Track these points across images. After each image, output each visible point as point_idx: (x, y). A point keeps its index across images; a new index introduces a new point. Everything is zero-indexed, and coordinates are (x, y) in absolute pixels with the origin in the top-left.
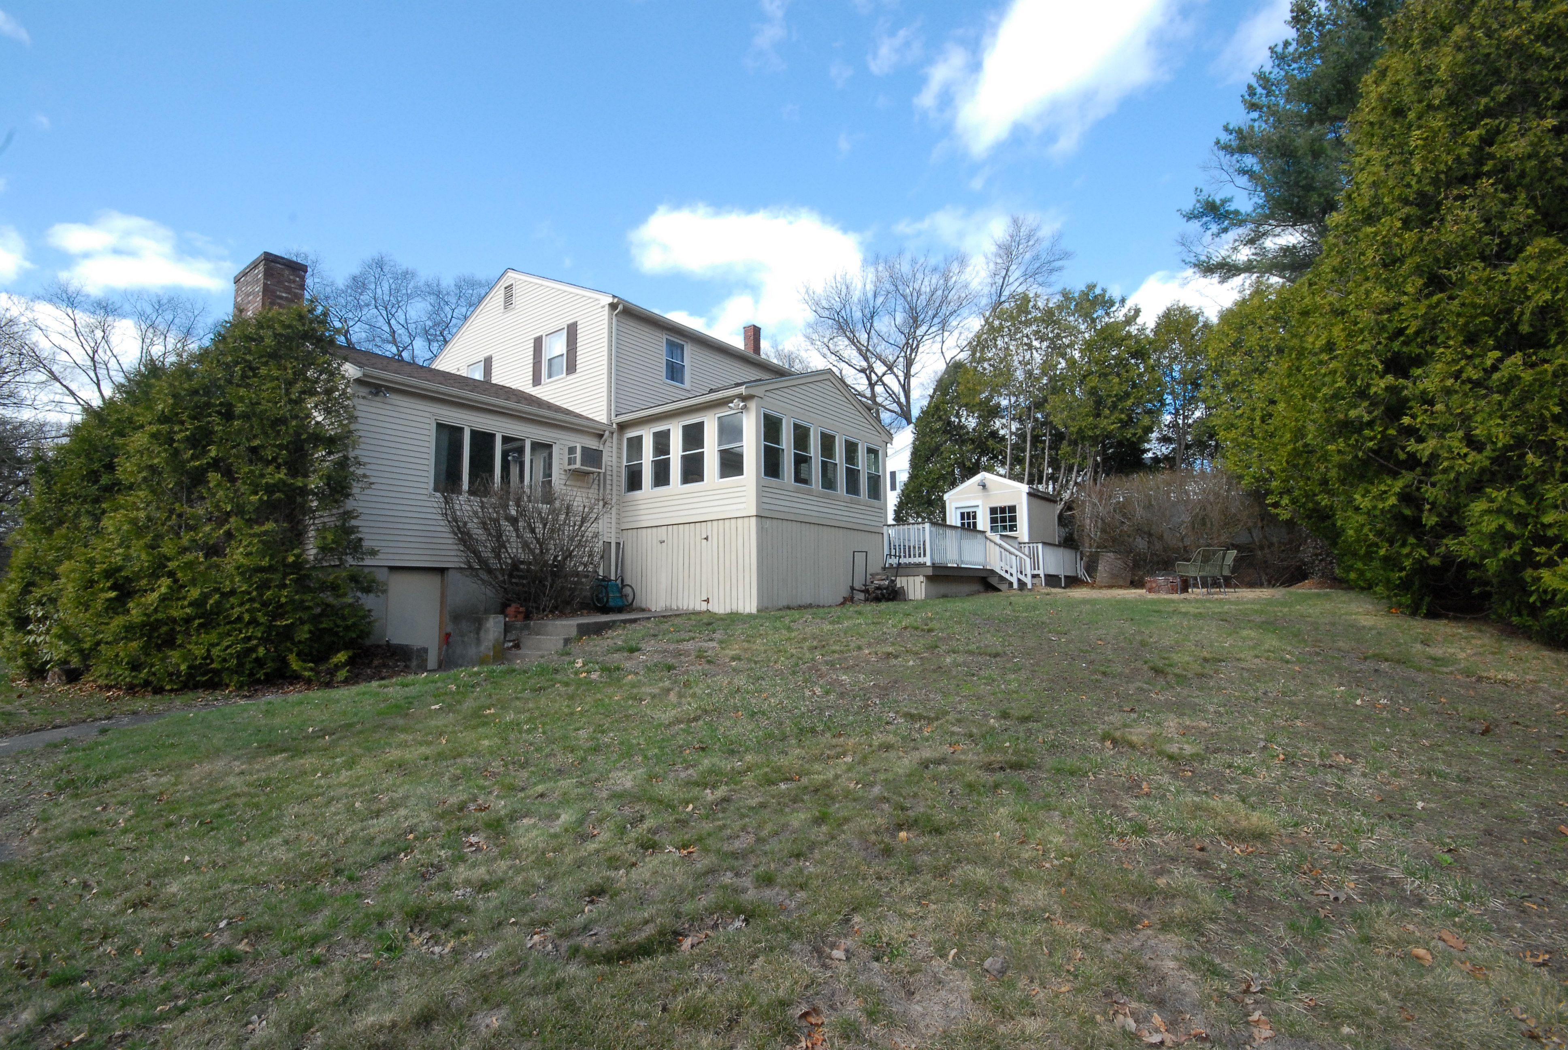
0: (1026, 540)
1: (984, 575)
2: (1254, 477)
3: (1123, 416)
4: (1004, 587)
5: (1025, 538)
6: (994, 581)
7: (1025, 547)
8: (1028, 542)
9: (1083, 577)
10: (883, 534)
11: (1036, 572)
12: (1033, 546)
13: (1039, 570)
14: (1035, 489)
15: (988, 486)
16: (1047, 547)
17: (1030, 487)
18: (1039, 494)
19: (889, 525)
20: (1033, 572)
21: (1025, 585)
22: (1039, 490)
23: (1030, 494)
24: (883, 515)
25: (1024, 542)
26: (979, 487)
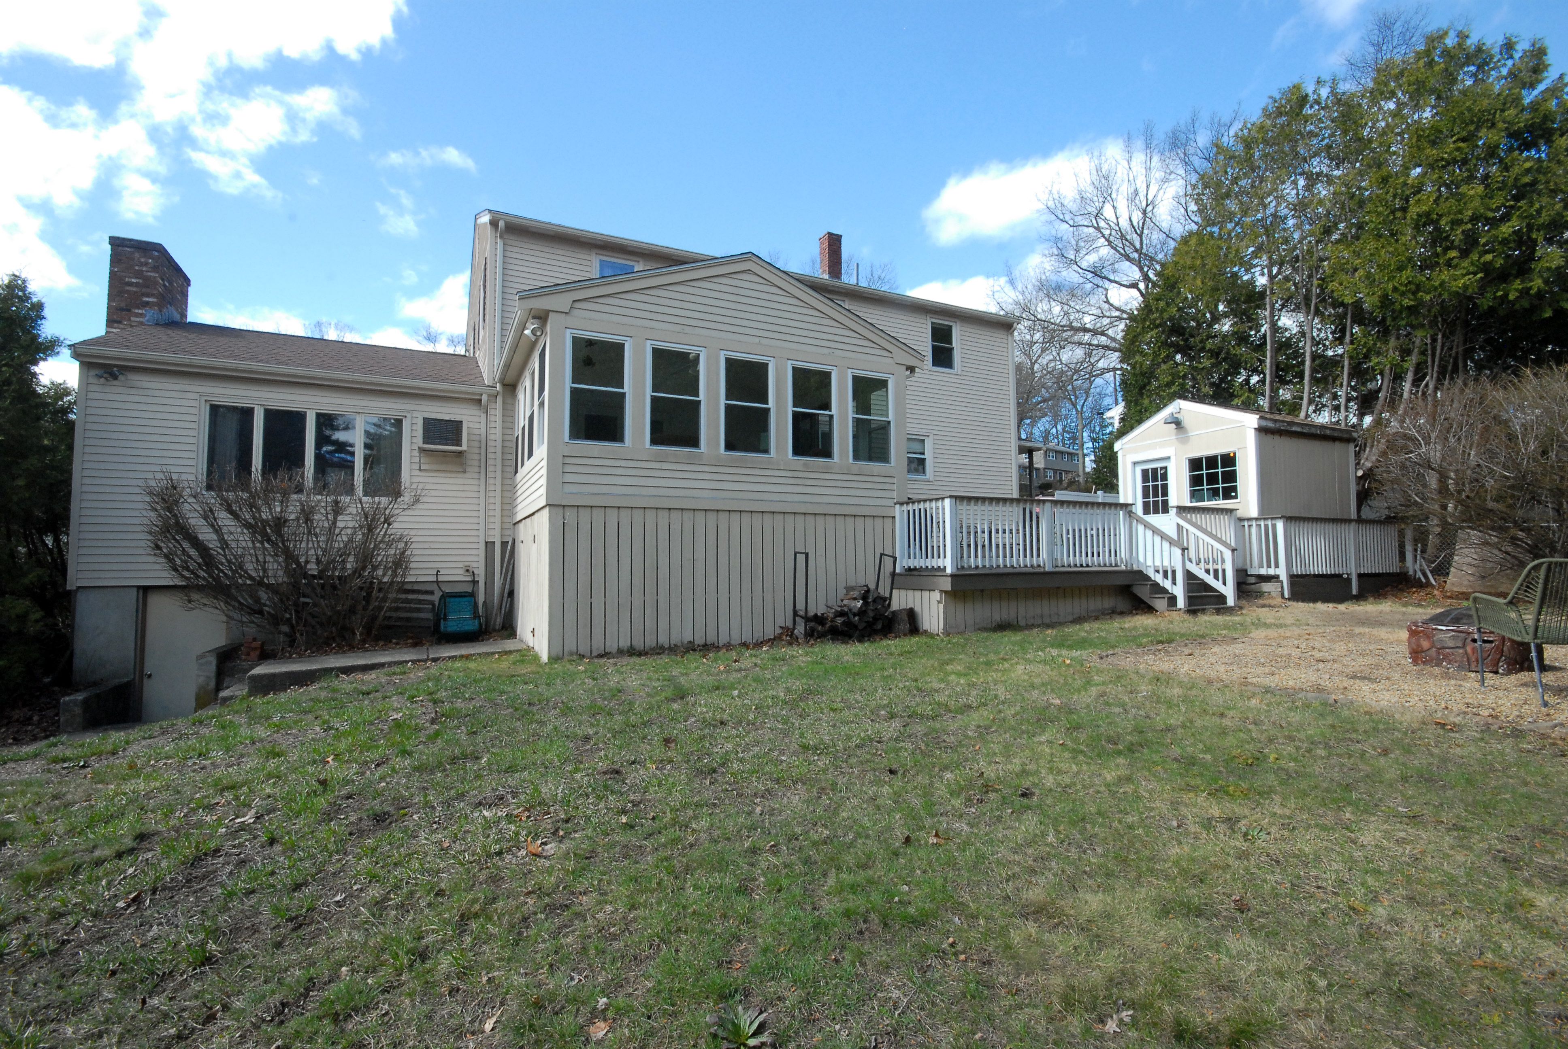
0: (1254, 512)
1: (1122, 581)
3: (1489, 257)
4: (1160, 604)
5: (1253, 511)
6: (1142, 592)
7: (1250, 526)
8: (1256, 519)
9: (1419, 575)
10: (894, 517)
11: (1271, 572)
12: (1266, 526)
13: (1277, 566)
14: (1283, 421)
15: (1186, 421)
16: (1293, 526)
17: (1261, 418)
18: (1294, 429)
19: (902, 504)
20: (1263, 572)
21: (1222, 598)
22: (1275, 421)
23: (1261, 430)
24: (895, 487)
25: (1249, 519)
26: (1173, 426)
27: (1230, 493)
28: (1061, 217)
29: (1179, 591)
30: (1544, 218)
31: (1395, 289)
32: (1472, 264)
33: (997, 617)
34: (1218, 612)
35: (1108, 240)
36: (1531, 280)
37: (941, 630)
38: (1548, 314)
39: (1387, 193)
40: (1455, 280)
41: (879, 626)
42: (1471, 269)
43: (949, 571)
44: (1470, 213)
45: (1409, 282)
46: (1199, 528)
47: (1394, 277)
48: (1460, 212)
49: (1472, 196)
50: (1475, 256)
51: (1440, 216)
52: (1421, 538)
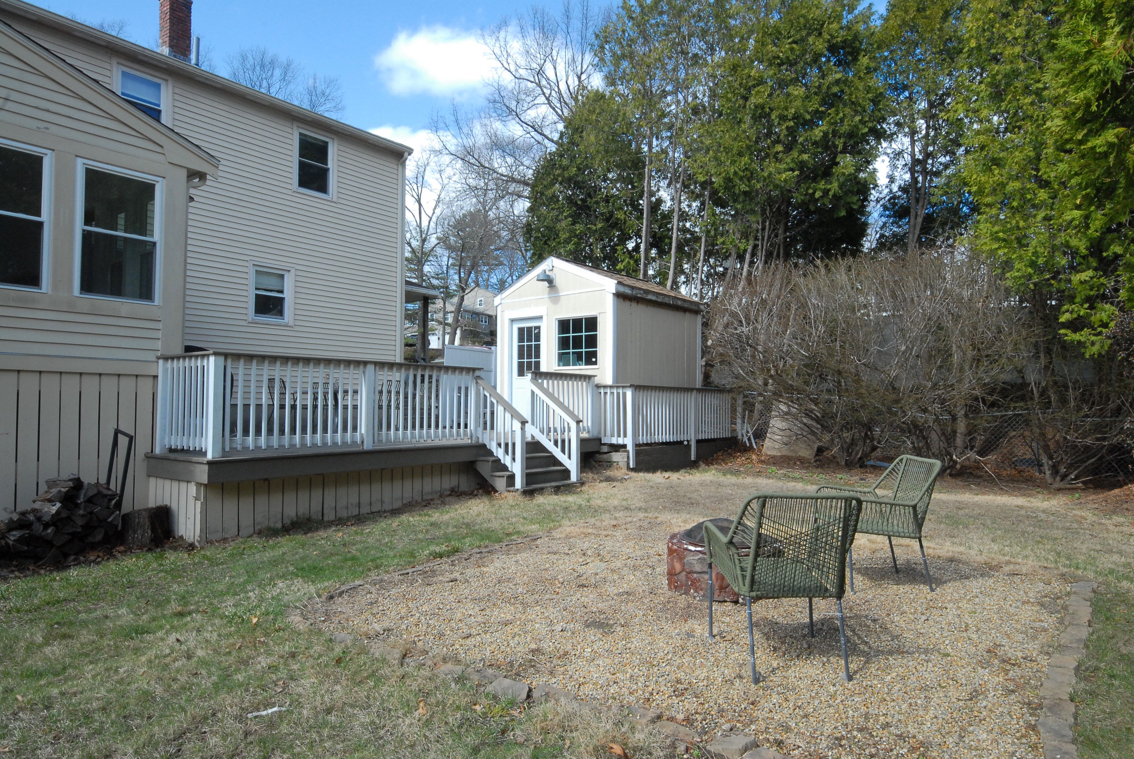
0: (609, 380)
1: (464, 457)
2: (1033, 264)
3: (805, 157)
4: (500, 484)
5: (608, 378)
6: (484, 469)
7: (605, 393)
8: (611, 387)
9: (746, 439)
10: (156, 377)
11: (621, 441)
12: (618, 394)
13: (625, 436)
14: (640, 289)
15: (558, 281)
16: (641, 394)
17: (619, 283)
18: (650, 297)
19: (166, 359)
20: (614, 441)
21: (567, 473)
22: (632, 288)
23: (618, 295)
24: (159, 334)
25: (605, 387)
26: (546, 284)
27: (591, 358)
28: (506, 66)
29: (517, 468)
30: (845, 128)
31: (735, 173)
32: (793, 160)
33: (291, 513)
34: (557, 490)
35: (547, 99)
36: (831, 183)
37: (197, 538)
38: (843, 213)
39: (736, 81)
40: (779, 173)
41: (99, 536)
42: (791, 165)
43: (210, 456)
44: (793, 111)
45: (746, 169)
46: (551, 396)
47: (735, 161)
48: (786, 109)
49: (796, 96)
50: (795, 154)
51: (772, 110)
52: (749, 406)
